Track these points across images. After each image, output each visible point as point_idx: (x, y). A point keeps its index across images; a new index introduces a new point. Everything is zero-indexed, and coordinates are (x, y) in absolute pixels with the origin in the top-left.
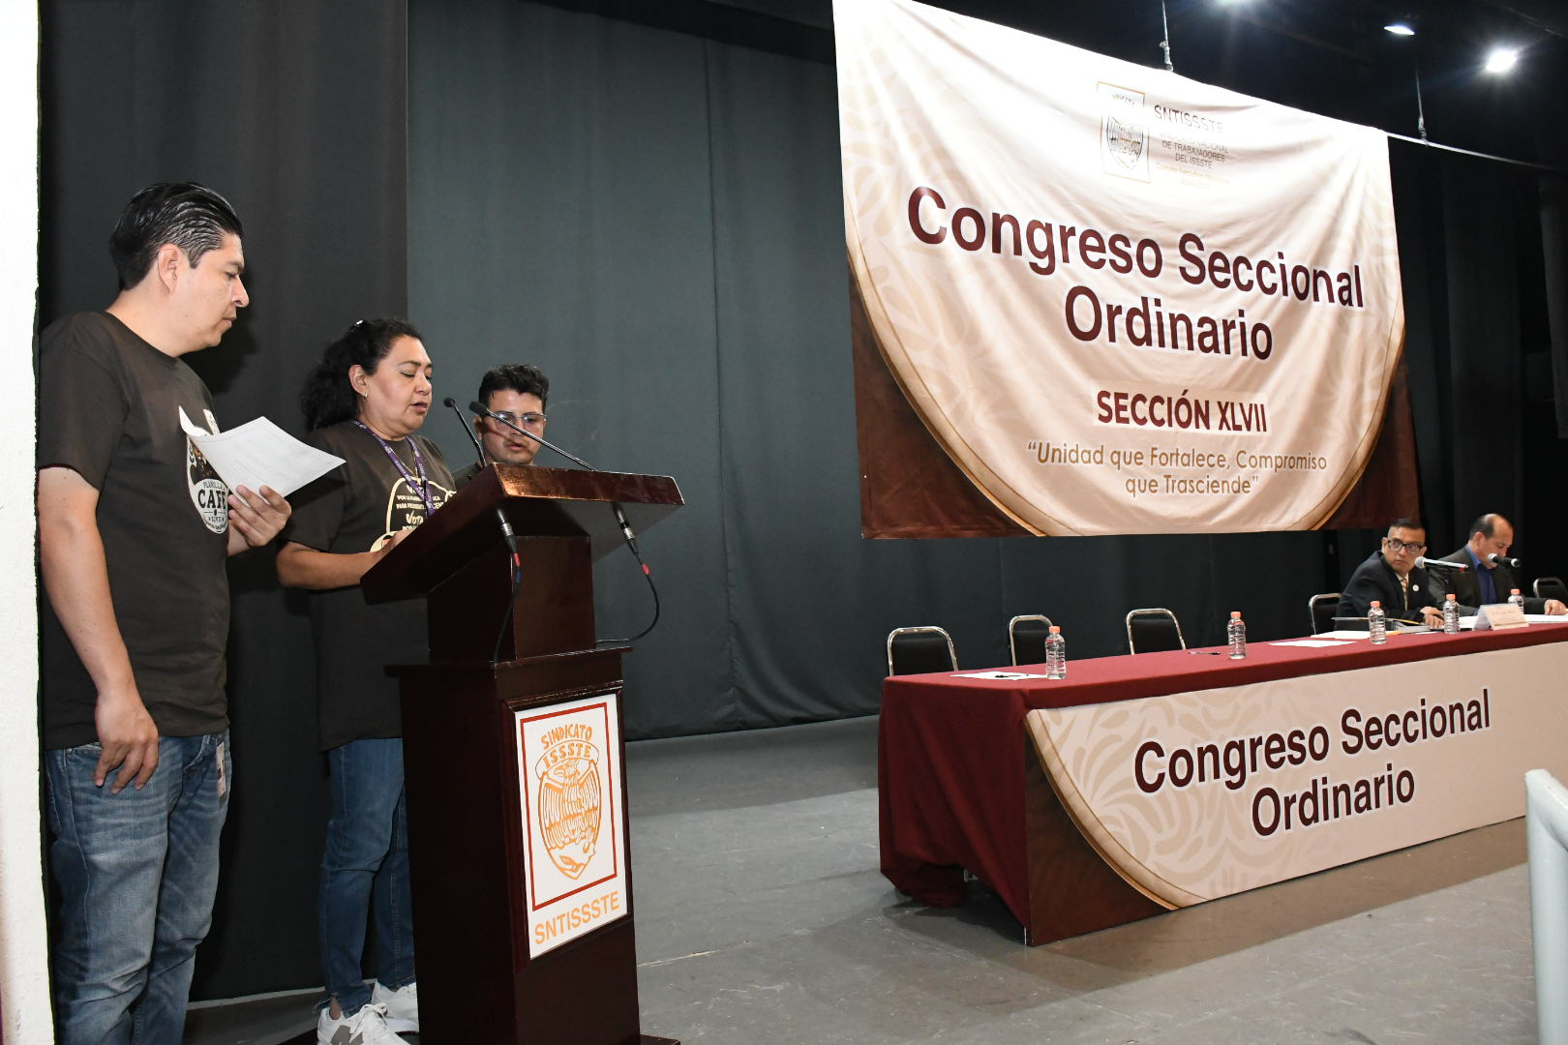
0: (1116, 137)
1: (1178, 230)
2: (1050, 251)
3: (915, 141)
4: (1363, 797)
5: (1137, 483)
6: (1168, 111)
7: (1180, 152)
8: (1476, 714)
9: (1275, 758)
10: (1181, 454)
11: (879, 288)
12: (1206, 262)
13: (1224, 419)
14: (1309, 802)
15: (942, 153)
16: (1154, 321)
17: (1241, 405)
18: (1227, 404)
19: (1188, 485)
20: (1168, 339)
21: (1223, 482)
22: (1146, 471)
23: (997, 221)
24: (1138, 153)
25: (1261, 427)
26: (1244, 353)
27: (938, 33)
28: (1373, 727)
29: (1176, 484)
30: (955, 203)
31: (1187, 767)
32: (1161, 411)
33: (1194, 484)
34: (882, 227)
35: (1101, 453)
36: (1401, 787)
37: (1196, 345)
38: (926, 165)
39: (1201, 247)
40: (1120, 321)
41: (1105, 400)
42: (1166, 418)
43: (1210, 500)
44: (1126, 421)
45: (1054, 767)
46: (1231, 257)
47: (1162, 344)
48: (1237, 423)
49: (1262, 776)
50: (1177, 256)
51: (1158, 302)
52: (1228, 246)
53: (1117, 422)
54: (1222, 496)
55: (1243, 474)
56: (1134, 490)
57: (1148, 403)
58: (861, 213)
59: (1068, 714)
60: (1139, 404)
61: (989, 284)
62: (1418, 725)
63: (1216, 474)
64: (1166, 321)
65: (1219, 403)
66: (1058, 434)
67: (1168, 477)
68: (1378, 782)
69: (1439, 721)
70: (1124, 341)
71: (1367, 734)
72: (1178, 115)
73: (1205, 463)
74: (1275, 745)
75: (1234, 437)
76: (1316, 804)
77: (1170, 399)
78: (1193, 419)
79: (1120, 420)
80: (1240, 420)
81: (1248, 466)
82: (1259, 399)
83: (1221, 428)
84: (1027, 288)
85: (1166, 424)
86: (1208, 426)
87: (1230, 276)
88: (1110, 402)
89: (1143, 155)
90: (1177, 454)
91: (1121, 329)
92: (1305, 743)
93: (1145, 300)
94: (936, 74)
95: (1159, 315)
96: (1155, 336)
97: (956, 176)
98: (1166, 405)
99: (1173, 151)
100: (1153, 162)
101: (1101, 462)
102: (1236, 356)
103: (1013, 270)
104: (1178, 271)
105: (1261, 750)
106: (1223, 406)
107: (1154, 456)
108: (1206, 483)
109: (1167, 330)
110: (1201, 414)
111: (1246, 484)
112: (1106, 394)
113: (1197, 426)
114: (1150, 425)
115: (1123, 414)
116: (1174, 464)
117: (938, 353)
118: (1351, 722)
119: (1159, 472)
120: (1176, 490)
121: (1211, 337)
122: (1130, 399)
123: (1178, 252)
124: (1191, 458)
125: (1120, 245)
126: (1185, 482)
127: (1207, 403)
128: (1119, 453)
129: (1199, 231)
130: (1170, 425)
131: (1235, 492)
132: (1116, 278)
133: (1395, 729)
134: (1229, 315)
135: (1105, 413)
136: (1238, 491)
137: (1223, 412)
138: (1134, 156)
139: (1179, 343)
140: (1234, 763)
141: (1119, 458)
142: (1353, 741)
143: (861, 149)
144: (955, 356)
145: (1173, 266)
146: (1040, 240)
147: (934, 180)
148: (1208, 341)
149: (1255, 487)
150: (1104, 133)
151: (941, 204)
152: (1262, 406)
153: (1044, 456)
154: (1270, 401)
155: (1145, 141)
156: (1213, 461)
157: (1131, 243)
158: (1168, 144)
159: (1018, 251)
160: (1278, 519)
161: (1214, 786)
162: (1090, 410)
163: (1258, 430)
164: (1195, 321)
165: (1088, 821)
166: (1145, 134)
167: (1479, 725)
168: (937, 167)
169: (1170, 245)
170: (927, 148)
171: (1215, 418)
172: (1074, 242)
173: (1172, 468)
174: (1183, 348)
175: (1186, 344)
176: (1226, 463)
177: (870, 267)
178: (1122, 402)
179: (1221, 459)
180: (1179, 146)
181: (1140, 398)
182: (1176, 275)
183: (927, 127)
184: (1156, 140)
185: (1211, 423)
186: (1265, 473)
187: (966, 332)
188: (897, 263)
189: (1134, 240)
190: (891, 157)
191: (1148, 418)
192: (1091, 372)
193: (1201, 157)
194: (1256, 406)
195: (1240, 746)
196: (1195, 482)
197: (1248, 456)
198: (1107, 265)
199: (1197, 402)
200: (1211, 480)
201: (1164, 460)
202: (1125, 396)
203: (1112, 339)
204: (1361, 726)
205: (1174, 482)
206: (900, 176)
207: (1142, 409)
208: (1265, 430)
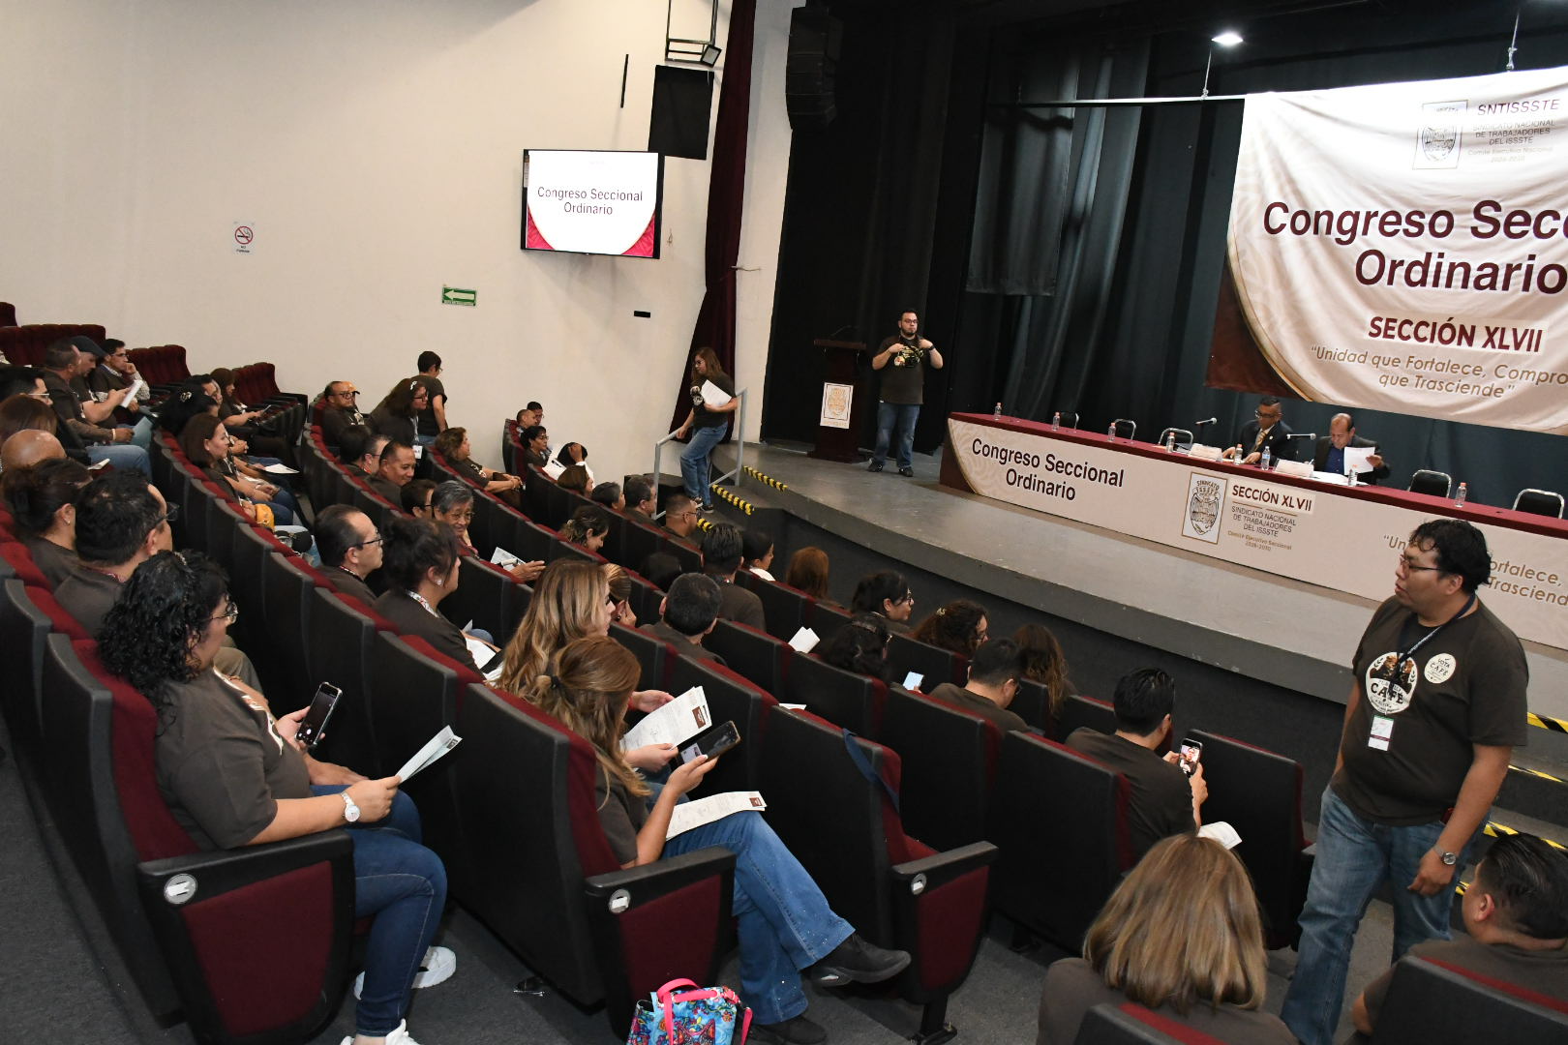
0: (1429, 140)
1: (1473, 200)
2: (1353, 230)
3: (1277, 176)
4: (1052, 489)
5: (1390, 378)
6: (1493, 107)
7: (1495, 137)
8: (1116, 479)
9: (1018, 460)
10: (1436, 362)
11: (1241, 261)
12: (1502, 221)
13: (1490, 340)
14: (1027, 481)
15: (1291, 181)
16: (1432, 269)
17: (1515, 331)
18: (1496, 329)
19: (1437, 384)
20: (1443, 281)
21: (1475, 387)
22: (1399, 372)
23: (1318, 215)
24: (1451, 148)
25: (1533, 348)
26: (1526, 287)
27: (1304, 108)
28: (1060, 464)
29: (1426, 383)
30: (1294, 208)
31: (989, 451)
32: (1424, 332)
33: (1444, 385)
34: (1247, 228)
35: (1365, 356)
36: (1070, 494)
37: (1471, 284)
38: (1281, 188)
39: (1497, 208)
40: (1400, 272)
41: (1377, 323)
42: (1429, 337)
43: (1457, 397)
44: (1392, 337)
45: (952, 436)
46: (1534, 213)
47: (1436, 284)
48: (1505, 343)
49: (1011, 464)
50: (1471, 219)
51: (1441, 255)
52: (1530, 204)
53: (1384, 337)
54: (1468, 396)
55: (1497, 383)
56: (1386, 382)
57: (1414, 326)
58: (1239, 222)
59: (958, 423)
60: (1406, 326)
61: (1307, 253)
62: (1082, 472)
63: (1470, 380)
64: (1445, 269)
65: (1488, 328)
66: (1334, 342)
67: (1419, 377)
68: (1058, 487)
69: (1094, 474)
70: (1400, 284)
71: (1058, 467)
72: (1505, 107)
73: (1459, 371)
74: (1019, 455)
75: (1497, 354)
76: (1030, 483)
77: (1435, 324)
78: (1456, 339)
79: (1386, 336)
80: (1509, 340)
81: (1507, 377)
82: (1536, 326)
83: (1485, 346)
84: (1332, 254)
85: (1428, 340)
86: (1470, 343)
87: (1530, 228)
88: (1382, 325)
89: (1455, 150)
90: (1433, 362)
91: (1400, 276)
92: (1030, 459)
93: (1429, 255)
94: (1297, 134)
95: (1439, 265)
96: (1430, 279)
97: (1297, 193)
98: (1430, 328)
99: (1487, 138)
100: (1465, 152)
101: (1364, 362)
102: (1516, 291)
103: (1325, 244)
104: (1470, 230)
105: (1013, 455)
106: (1492, 330)
107: (1409, 361)
108: (1456, 385)
109: (1444, 274)
110: (1467, 335)
111: (1499, 391)
112: (1380, 319)
113: (1459, 343)
114: (1413, 341)
115: (1390, 332)
116: (1428, 369)
117: (1266, 294)
118: (1050, 459)
119: (1411, 373)
120: (1425, 387)
121: (1491, 277)
122: (1399, 323)
123: (1472, 216)
124: (1446, 367)
125: (1415, 218)
126: (1435, 382)
127: (1473, 328)
128: (1380, 358)
129: (1499, 197)
130: (1432, 340)
131: (1484, 395)
132: (1407, 242)
133: (1070, 469)
134: (1517, 260)
135: (1375, 331)
136: (1489, 395)
137: (1491, 335)
138: (1447, 150)
139: (1453, 284)
140: (1003, 455)
141: (1377, 361)
142: (1050, 466)
143: (1244, 188)
144: (1276, 295)
145: (1465, 227)
146: (1348, 223)
147: (1285, 197)
148: (1485, 282)
149: (1508, 394)
150: (1420, 141)
151: (1286, 210)
152: (1540, 332)
153: (1321, 356)
154: (1551, 328)
155: (1458, 137)
156: (1466, 369)
157: (1426, 215)
158: (1481, 134)
159: (1329, 231)
160: (1533, 422)
161: (995, 460)
162: (1363, 328)
163: (1529, 349)
164: (1474, 266)
165: (958, 455)
166: (1459, 132)
167: (1115, 484)
168: (1288, 189)
169: (1466, 212)
170: (1283, 179)
171: (1481, 337)
172: (1375, 222)
173: (1425, 371)
174: (1456, 287)
175: (1460, 283)
176: (1482, 373)
177: (1239, 250)
178: (1391, 324)
179: (1477, 371)
180: (1495, 133)
181: (1408, 322)
182: (1467, 234)
183: (1284, 166)
184: (1471, 134)
185: (1476, 341)
186: (1523, 384)
187: (1284, 280)
188: (1251, 245)
189: (1429, 213)
190: (1260, 189)
191: (1412, 336)
192: (1369, 303)
193: (1520, 136)
194: (1533, 331)
195: (1006, 451)
196: (1445, 384)
197: (1509, 369)
198: (1401, 233)
199: (1462, 328)
200: (1461, 384)
201: (1419, 365)
202: (1395, 321)
203: (1390, 282)
204: (1055, 462)
205: (1424, 381)
206: (1263, 198)
207: (1408, 330)
208: (1536, 350)
